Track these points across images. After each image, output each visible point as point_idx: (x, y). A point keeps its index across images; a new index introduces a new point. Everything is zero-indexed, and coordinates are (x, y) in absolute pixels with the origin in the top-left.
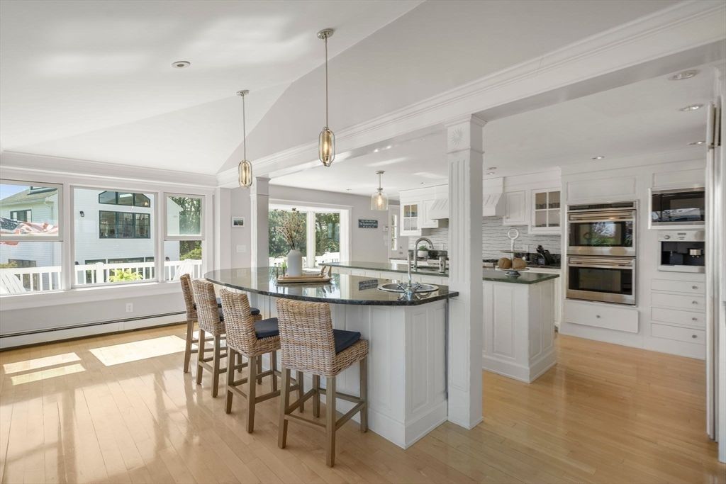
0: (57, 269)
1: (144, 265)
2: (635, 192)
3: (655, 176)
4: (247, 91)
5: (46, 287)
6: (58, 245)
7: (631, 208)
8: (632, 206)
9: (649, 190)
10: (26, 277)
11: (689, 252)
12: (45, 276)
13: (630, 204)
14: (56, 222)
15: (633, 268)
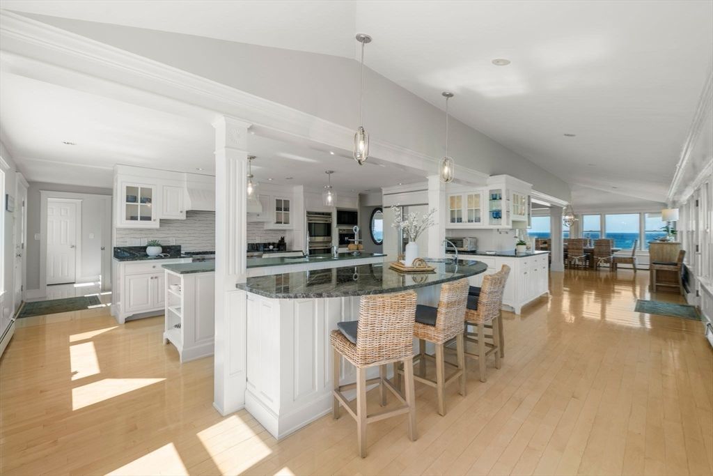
13: (330, 214)
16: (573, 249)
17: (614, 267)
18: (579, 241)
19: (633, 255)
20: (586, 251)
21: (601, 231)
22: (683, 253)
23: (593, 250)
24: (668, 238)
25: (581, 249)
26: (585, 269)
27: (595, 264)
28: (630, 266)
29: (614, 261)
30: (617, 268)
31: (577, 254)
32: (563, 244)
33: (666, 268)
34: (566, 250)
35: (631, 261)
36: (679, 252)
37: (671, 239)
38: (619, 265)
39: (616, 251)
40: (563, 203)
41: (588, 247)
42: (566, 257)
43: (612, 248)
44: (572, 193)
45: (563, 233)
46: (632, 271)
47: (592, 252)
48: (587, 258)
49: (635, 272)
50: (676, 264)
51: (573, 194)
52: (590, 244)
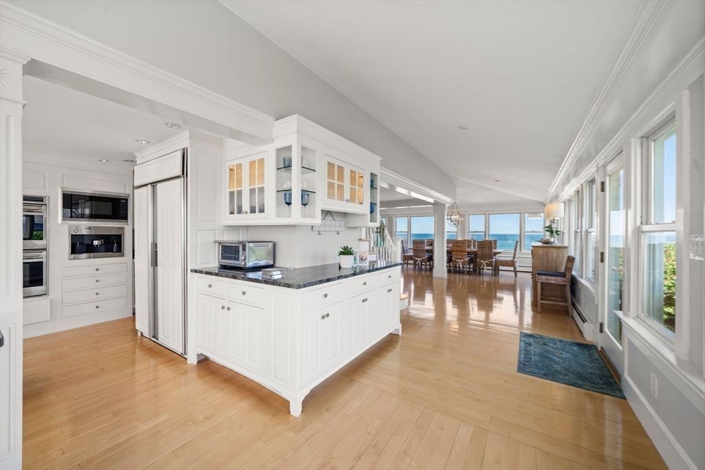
2: (44, 188)
3: (65, 178)
7: (41, 203)
8: (42, 201)
9: (60, 189)
11: (93, 242)
13: (41, 199)
15: (44, 260)
16: (457, 251)
17: (496, 271)
18: (463, 242)
19: (514, 258)
20: (469, 253)
21: (485, 232)
22: (571, 260)
23: (475, 252)
24: (552, 240)
25: (465, 252)
26: (469, 273)
27: (478, 268)
28: (512, 269)
29: (496, 265)
30: (499, 270)
31: (460, 257)
32: (445, 245)
33: (553, 280)
34: (449, 252)
35: (512, 264)
36: (566, 258)
37: (555, 241)
38: (501, 268)
39: (498, 253)
40: (447, 200)
41: (473, 249)
42: (450, 260)
43: (494, 250)
44: (457, 189)
45: (446, 234)
46: (513, 274)
47: (475, 253)
48: (471, 261)
49: (516, 275)
50: (563, 275)
51: (458, 191)
52: (474, 245)
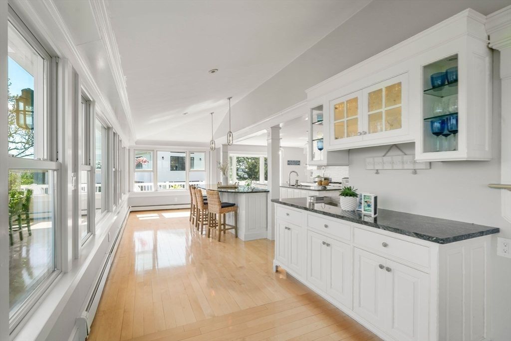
0: (152, 184)
1: (183, 183)
4: (213, 113)
5: (148, 190)
6: (152, 173)
10: (142, 187)
12: (148, 186)
14: (152, 162)
